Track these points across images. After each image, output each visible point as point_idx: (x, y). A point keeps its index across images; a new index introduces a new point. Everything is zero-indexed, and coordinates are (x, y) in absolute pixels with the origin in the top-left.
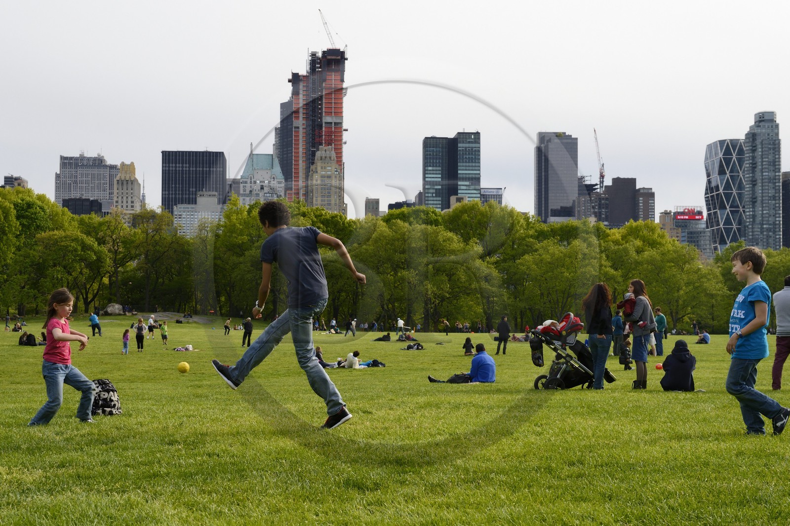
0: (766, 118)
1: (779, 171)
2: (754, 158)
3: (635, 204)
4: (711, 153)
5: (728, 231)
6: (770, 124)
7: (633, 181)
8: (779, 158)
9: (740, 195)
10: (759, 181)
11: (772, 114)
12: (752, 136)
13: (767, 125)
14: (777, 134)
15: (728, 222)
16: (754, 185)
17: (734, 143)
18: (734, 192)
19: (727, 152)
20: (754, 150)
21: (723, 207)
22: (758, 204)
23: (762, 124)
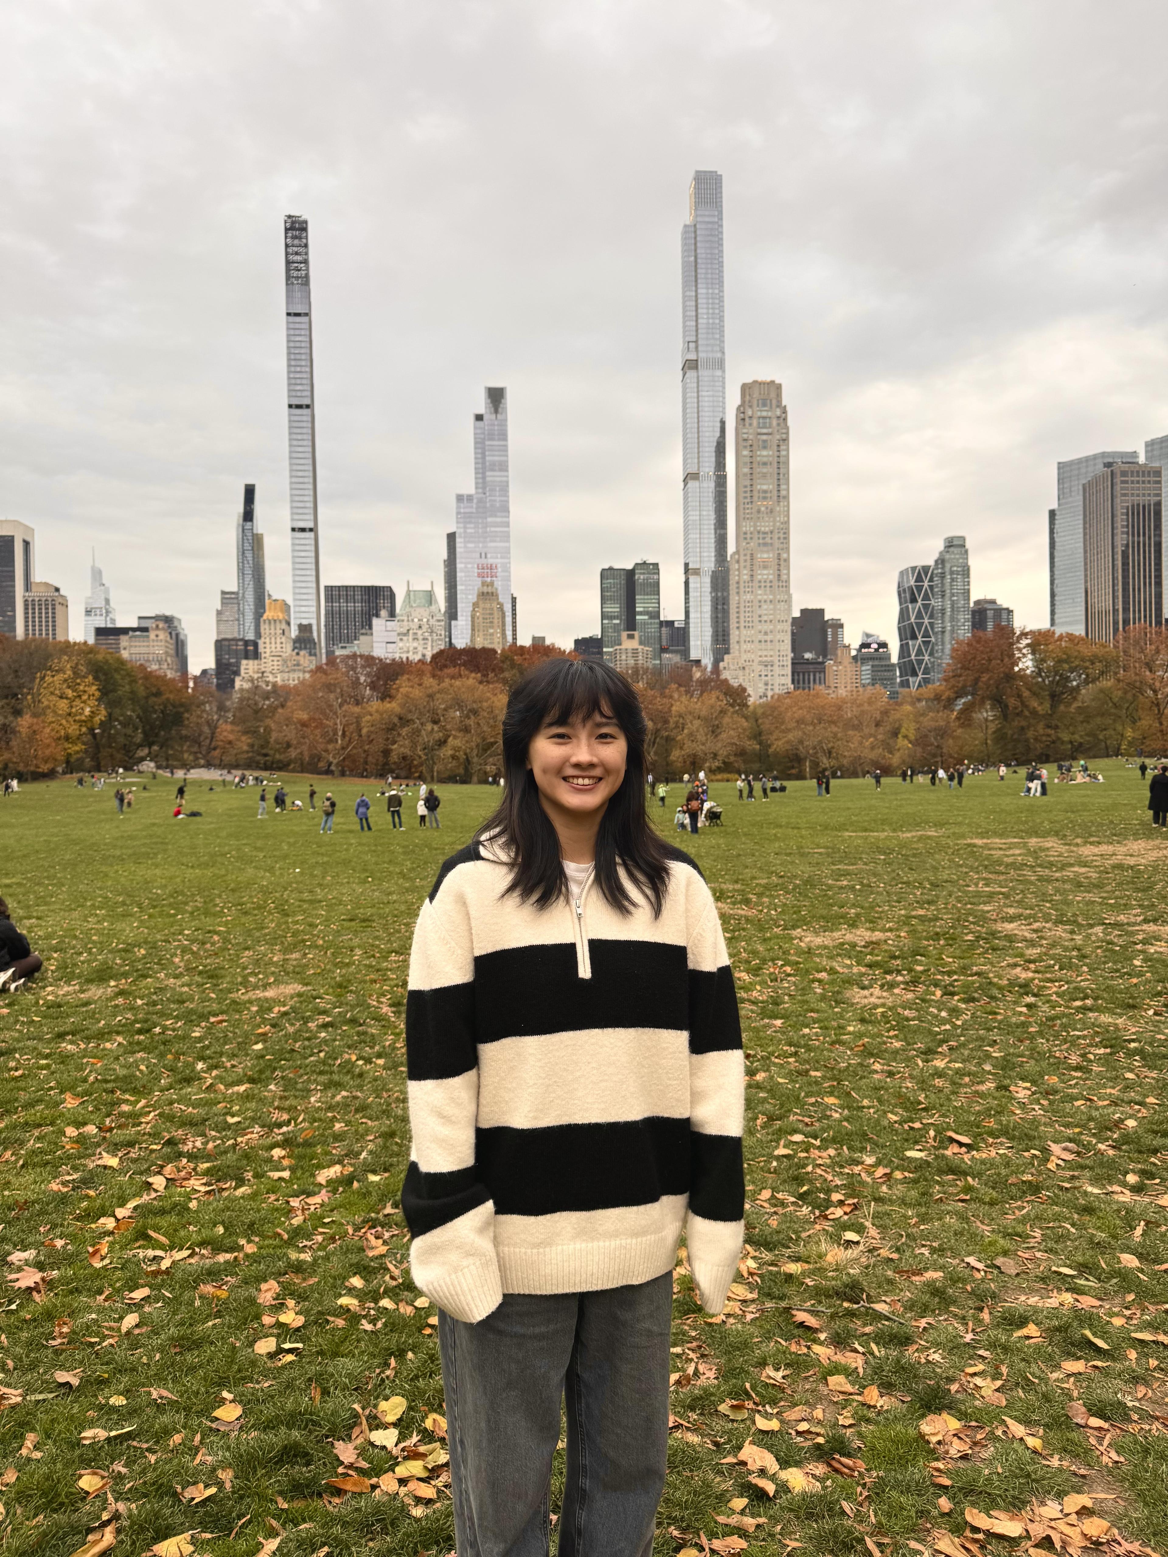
0: (955, 543)
2: (943, 585)
3: (825, 635)
4: (903, 580)
7: (821, 612)
8: (969, 585)
9: (932, 624)
10: (948, 610)
12: (941, 561)
13: (956, 550)
14: (967, 560)
15: (919, 653)
16: (944, 614)
17: (926, 569)
19: (919, 579)
20: (943, 576)
21: (914, 638)
22: (948, 633)
23: (952, 549)
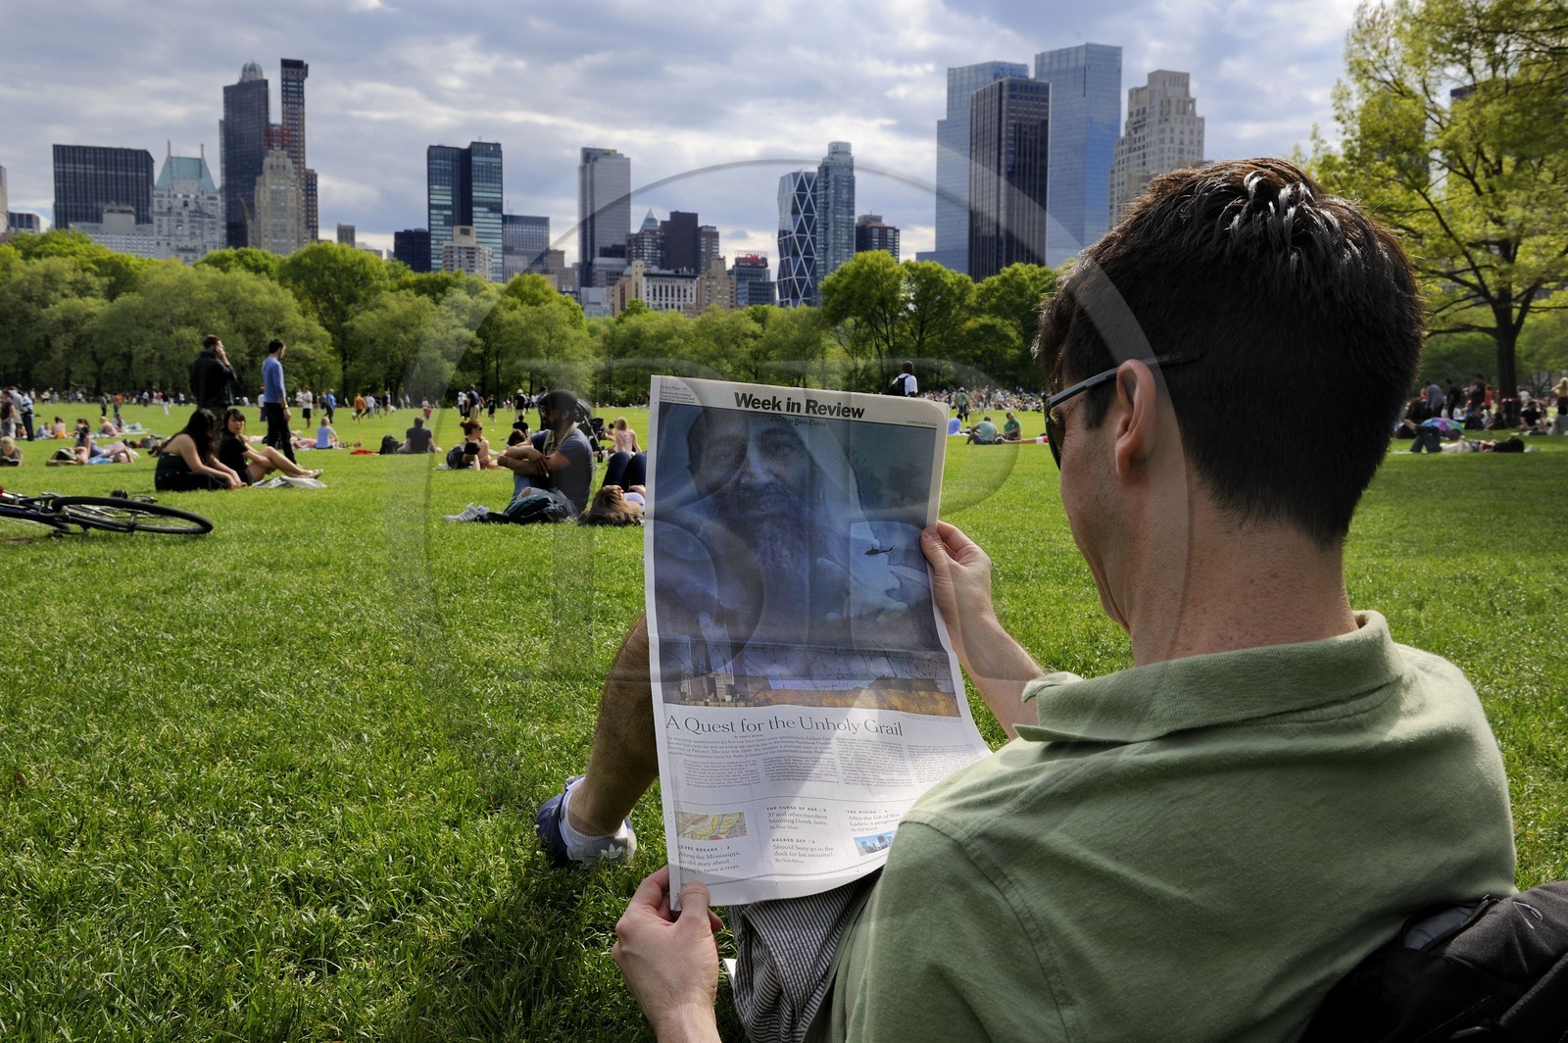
0: (840, 149)
2: (826, 196)
3: (697, 245)
4: (784, 187)
5: (801, 282)
6: (845, 158)
8: (853, 198)
10: (831, 225)
11: (847, 145)
12: (825, 169)
13: (841, 158)
16: (826, 229)
18: (809, 236)
20: (826, 188)
23: (836, 156)
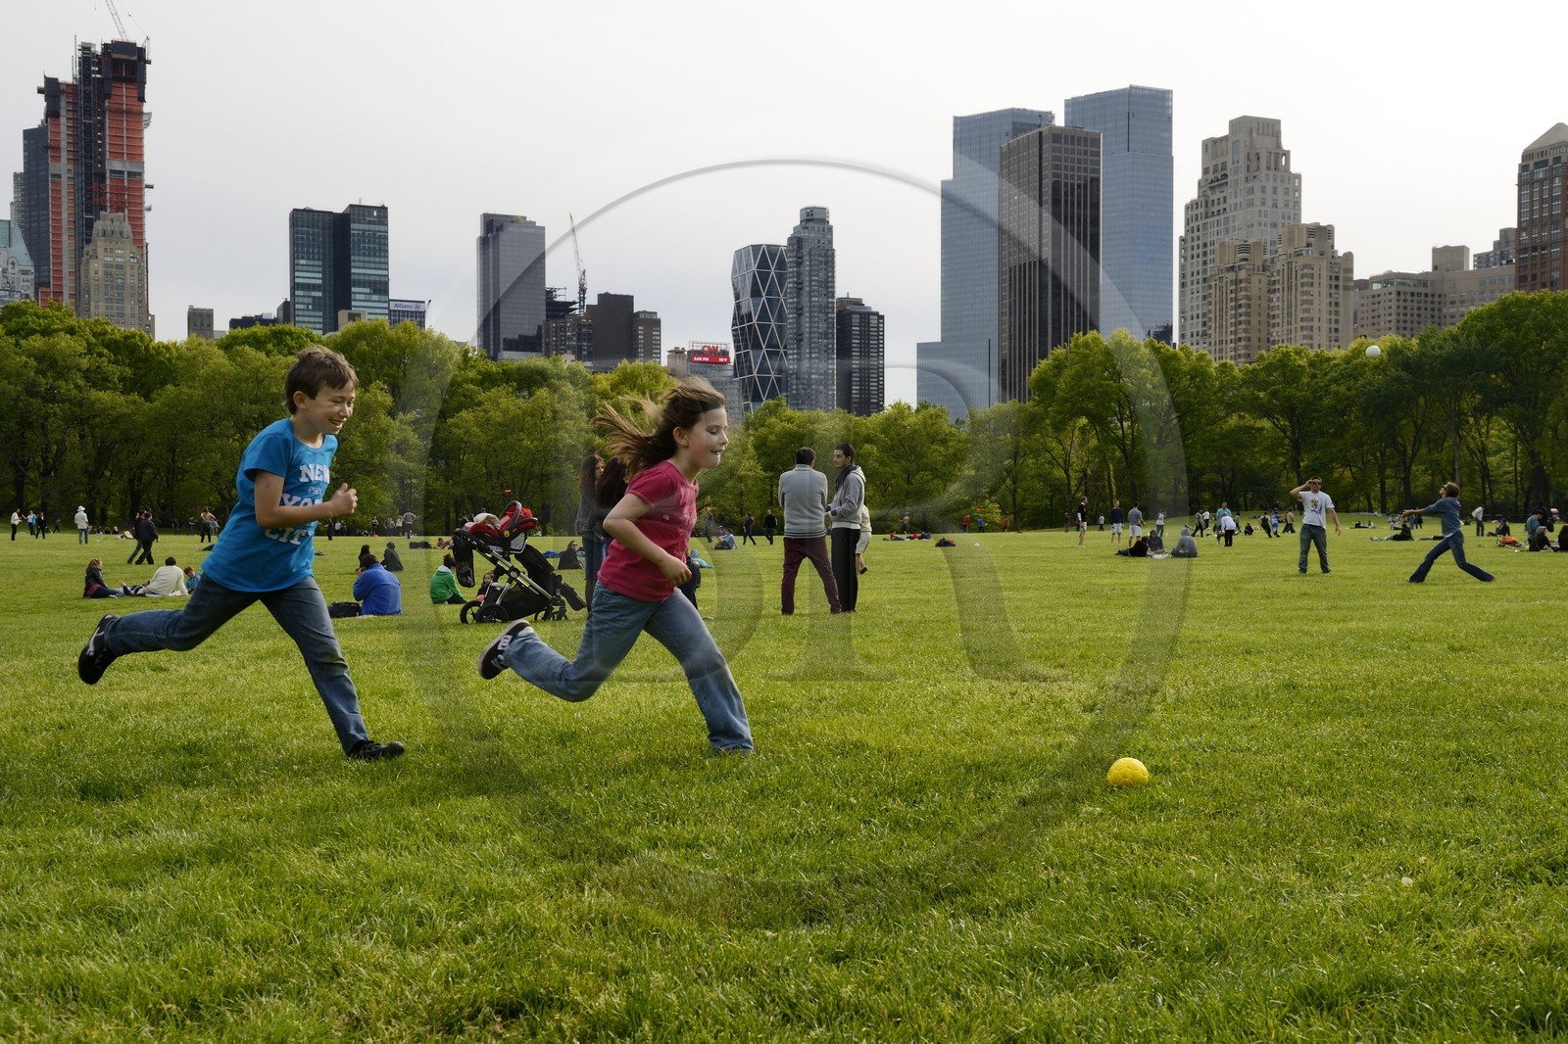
0: (815, 216)
1: (833, 297)
3: (633, 336)
4: (740, 263)
5: (764, 381)
6: (821, 226)
7: (628, 301)
8: (833, 277)
9: (780, 329)
10: (806, 309)
11: (824, 210)
12: (796, 241)
13: (816, 226)
14: (830, 242)
15: (763, 369)
16: (800, 315)
17: (772, 250)
18: (773, 323)
19: (763, 264)
20: (799, 264)
21: (757, 346)
22: (805, 343)
23: (810, 224)
